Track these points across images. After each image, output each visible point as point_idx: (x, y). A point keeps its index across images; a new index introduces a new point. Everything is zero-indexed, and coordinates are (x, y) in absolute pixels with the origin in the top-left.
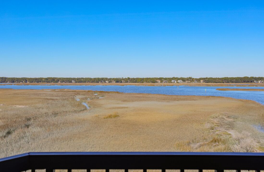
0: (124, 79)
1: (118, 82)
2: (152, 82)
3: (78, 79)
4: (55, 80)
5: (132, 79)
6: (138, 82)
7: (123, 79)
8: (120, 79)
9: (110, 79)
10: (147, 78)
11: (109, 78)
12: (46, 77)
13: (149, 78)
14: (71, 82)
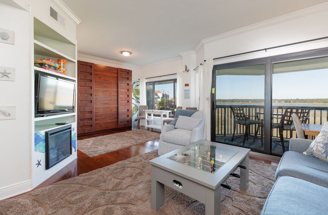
0: (293, 100)
1: (287, 102)
2: (323, 102)
3: (253, 100)
4: (238, 101)
5: (301, 100)
6: (308, 102)
7: (291, 100)
8: (289, 100)
9: (280, 100)
10: (318, 99)
11: (278, 99)
12: (232, 99)
13: (320, 99)
14: (249, 102)
